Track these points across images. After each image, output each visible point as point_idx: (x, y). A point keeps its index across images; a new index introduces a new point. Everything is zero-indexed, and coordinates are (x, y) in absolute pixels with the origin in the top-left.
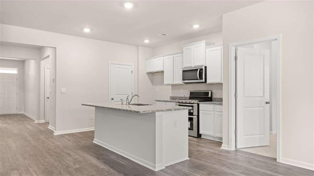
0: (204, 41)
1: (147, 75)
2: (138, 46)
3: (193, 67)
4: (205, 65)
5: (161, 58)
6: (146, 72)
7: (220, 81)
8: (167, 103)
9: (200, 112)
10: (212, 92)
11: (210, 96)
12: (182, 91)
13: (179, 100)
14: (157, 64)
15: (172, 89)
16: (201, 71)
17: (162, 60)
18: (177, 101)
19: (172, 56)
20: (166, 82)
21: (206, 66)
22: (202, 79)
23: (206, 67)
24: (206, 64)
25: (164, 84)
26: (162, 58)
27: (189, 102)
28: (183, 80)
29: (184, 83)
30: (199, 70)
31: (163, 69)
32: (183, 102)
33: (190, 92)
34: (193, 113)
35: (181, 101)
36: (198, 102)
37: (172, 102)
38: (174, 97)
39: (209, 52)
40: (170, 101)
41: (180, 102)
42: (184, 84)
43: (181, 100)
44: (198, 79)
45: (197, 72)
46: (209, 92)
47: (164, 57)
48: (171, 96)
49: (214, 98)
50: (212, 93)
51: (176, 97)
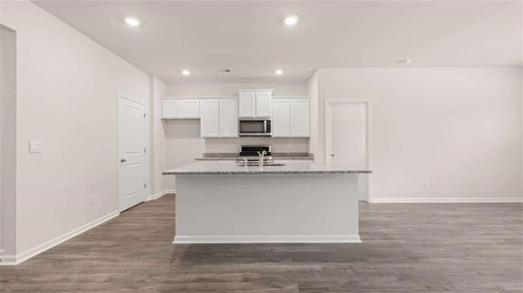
0: (272, 90)
1: (160, 121)
2: (151, 76)
3: (255, 117)
5: (193, 101)
6: (161, 118)
11: (269, 151)
14: (185, 107)
15: (206, 143)
16: (269, 123)
19: (217, 100)
20: (204, 134)
22: (269, 132)
25: (201, 137)
26: (196, 101)
28: (240, 132)
30: (266, 121)
31: (198, 116)
33: (243, 147)
37: (206, 160)
38: (211, 154)
40: (203, 160)
44: (264, 132)
45: (264, 124)
46: (268, 147)
47: (201, 99)
48: (205, 152)
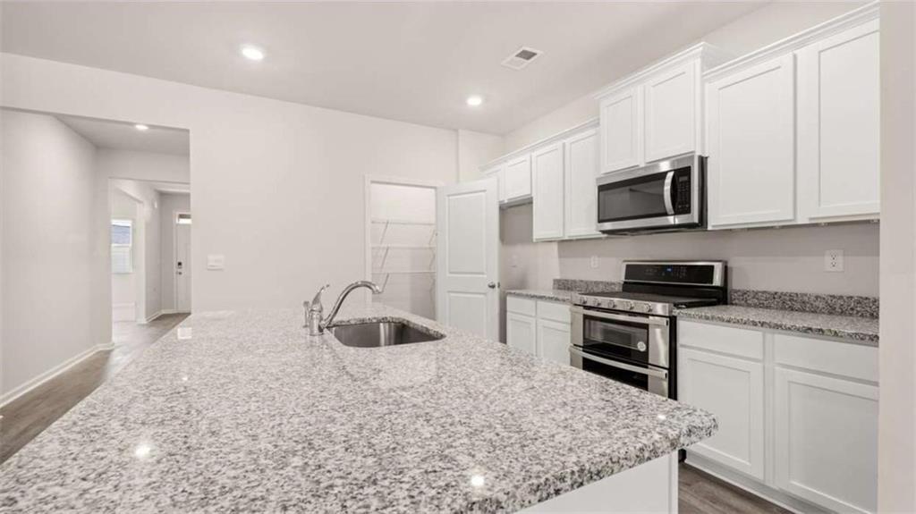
2: (456, 130)
3: (642, 165)
4: (698, 153)
5: (522, 158)
7: (791, 217)
8: (540, 303)
9: (681, 352)
10: (729, 265)
11: (717, 280)
12: (594, 261)
13: (585, 297)
14: (512, 179)
15: (560, 255)
16: (682, 179)
17: (528, 163)
18: (577, 297)
19: (559, 144)
20: (539, 232)
21: (705, 155)
22: (687, 211)
23: (703, 162)
24: (703, 145)
25: (534, 241)
26: (526, 157)
27: (627, 309)
28: (600, 221)
29: (604, 232)
30: (670, 175)
31: (529, 193)
32: (603, 306)
33: (628, 266)
34: (646, 353)
35: (591, 300)
36: (671, 312)
37: (557, 299)
38: (567, 280)
39: (721, 91)
40: (551, 298)
41: (588, 304)
42: (605, 235)
43: (592, 297)
44: (665, 214)
45: (663, 185)
46: (712, 267)
47: (533, 150)
48: (558, 277)
49: (736, 292)
50: (726, 271)
51: (575, 281)
